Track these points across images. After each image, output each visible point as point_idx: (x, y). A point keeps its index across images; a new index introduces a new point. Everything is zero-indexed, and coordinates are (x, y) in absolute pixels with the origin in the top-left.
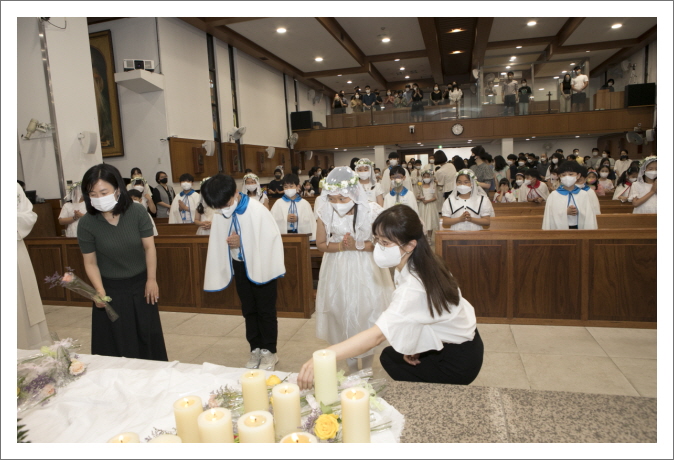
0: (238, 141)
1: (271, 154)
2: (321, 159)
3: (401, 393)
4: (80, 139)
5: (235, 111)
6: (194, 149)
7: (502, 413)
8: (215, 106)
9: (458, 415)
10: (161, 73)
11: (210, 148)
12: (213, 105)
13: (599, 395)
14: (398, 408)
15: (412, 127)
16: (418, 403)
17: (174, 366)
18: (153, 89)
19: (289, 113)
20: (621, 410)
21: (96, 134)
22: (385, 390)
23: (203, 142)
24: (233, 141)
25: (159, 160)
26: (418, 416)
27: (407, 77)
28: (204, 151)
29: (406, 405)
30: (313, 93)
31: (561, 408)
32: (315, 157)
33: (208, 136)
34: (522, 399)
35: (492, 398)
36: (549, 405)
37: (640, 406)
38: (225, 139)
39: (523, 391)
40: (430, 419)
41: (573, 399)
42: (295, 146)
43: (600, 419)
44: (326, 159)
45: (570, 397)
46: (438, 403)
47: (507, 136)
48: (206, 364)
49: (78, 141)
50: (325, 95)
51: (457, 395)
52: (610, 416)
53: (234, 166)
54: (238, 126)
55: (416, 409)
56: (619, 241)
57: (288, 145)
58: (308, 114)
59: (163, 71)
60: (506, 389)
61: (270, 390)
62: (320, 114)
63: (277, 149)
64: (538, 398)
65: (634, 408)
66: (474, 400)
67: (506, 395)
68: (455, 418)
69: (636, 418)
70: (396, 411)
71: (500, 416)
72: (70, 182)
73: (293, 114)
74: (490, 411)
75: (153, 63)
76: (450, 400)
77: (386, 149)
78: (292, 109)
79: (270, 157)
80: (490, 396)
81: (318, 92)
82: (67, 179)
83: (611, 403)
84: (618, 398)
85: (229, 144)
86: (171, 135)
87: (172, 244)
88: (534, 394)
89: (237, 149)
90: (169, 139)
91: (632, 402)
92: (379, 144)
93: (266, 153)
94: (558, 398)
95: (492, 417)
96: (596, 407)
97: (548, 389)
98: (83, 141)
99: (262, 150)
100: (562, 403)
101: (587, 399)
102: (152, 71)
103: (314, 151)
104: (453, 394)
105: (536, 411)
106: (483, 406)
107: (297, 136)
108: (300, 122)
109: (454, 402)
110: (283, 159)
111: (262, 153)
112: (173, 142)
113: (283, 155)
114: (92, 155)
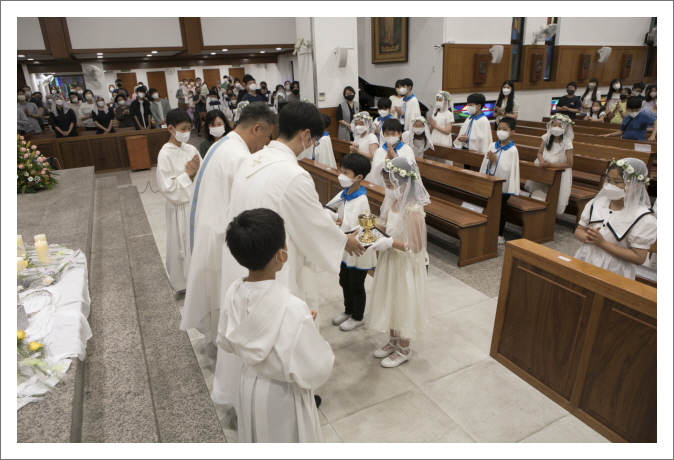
0: (551, 43)
1: (604, 56)
4: (334, 53)
23: (491, 46)
24: (542, 43)
25: (434, 68)
28: (490, 57)
33: (500, 40)
38: (528, 41)
53: (536, 75)
57: (648, 41)
72: (322, 94)
79: (601, 60)
82: (319, 91)
85: (534, 47)
86: (449, 39)
89: (546, 52)
90: (443, 46)
93: (598, 56)
99: (590, 52)
110: (630, 62)
111: (589, 56)
112: (448, 49)
113: (631, 57)
114: (343, 69)
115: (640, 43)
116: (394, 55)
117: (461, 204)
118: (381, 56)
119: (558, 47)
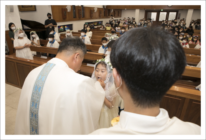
0: (82, 6)
1: (96, 10)
2: (116, 12)
6: (62, 9)
23: (66, 6)
28: (67, 9)
32: (114, 11)
44: (119, 12)
53: (80, 16)
63: (98, 8)
79: (95, 11)
85: (78, 6)
89: (82, 9)
92: (137, 8)
93: (94, 10)
99: (92, 9)
103: (114, 9)
110: (101, 12)
111: (92, 10)
113: (101, 11)
114: (12, 13)
115: (102, 7)
116: (29, 8)
117: (86, 65)
118: (23, 8)
119: (85, 7)
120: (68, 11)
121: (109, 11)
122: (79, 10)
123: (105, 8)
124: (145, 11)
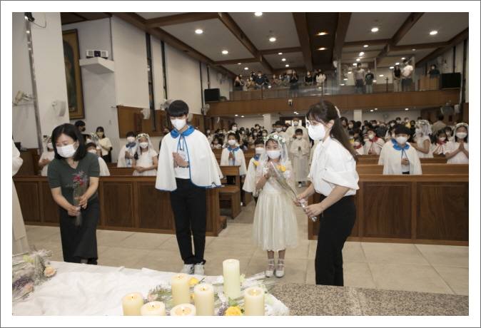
2: (225, 123)
3: (286, 291)
4: (53, 106)
5: (165, 88)
6: (135, 114)
7: (359, 306)
8: (151, 84)
9: (327, 308)
10: (112, 60)
11: (147, 114)
12: (149, 83)
13: (427, 293)
14: (284, 302)
15: (290, 101)
16: (298, 298)
17: (120, 271)
18: (106, 72)
19: (203, 90)
20: (444, 305)
21: (65, 103)
22: (274, 289)
23: (142, 109)
24: (163, 109)
25: (110, 121)
26: (299, 308)
27: (287, 66)
28: (142, 115)
29: (289, 300)
30: (220, 76)
31: (401, 303)
32: (221, 121)
33: (145, 106)
34: (373, 296)
35: (351, 295)
36: (392, 300)
37: (458, 302)
38: (157, 108)
39: (373, 290)
40: (307, 310)
41: (410, 297)
42: (207, 113)
43: (430, 311)
45: (407, 294)
46: (313, 299)
47: (358, 108)
48: (144, 269)
49: (52, 107)
50: (229, 78)
51: (326, 293)
52: (437, 309)
54: (166, 98)
55: (297, 303)
56: (438, 183)
57: (202, 112)
58: (217, 91)
59: (114, 58)
60: (361, 289)
61: (192, 288)
62: (225, 91)
63: (194, 114)
64: (384, 295)
65: (453, 303)
66: (338, 296)
67: (361, 293)
68: (325, 310)
69: (455, 310)
70: (282, 305)
71: (357, 308)
72: (45, 136)
73: (206, 90)
74: (350, 305)
75: (107, 52)
76: (321, 296)
77: (272, 116)
78: (205, 87)
80: (350, 293)
81: (224, 75)
82: (43, 134)
83: (437, 299)
84: (441, 296)
85: (160, 111)
86: (119, 104)
87: (119, 182)
88: (381, 292)
90: (117, 107)
91: (451, 299)
92: (266, 112)
94: (398, 295)
95: (351, 309)
96: (426, 302)
97: (392, 289)
98: (56, 107)
100: (401, 299)
101: (419, 296)
102: (106, 58)
103: (221, 117)
104: (323, 292)
105: (383, 305)
106: (345, 301)
107: (208, 106)
108: (211, 96)
109: (324, 298)
112: (120, 109)
114: (62, 117)
115: (199, 113)
120: (146, 118)
121: (213, 119)
122: (161, 116)
123: (205, 114)
124: (280, 118)
